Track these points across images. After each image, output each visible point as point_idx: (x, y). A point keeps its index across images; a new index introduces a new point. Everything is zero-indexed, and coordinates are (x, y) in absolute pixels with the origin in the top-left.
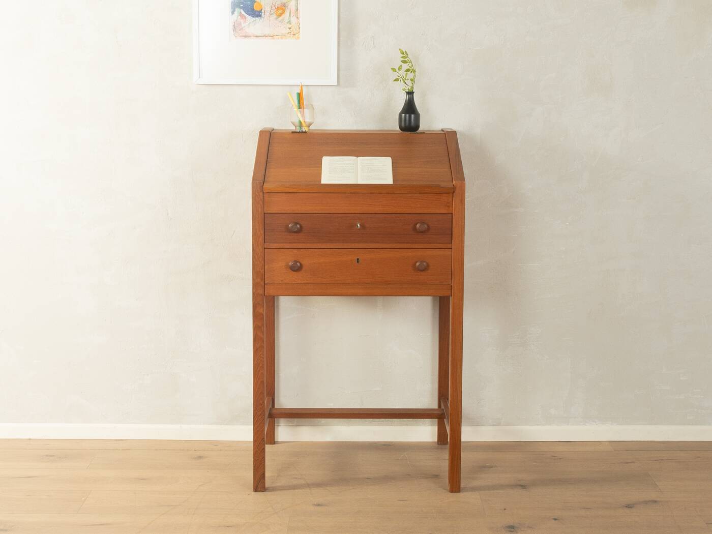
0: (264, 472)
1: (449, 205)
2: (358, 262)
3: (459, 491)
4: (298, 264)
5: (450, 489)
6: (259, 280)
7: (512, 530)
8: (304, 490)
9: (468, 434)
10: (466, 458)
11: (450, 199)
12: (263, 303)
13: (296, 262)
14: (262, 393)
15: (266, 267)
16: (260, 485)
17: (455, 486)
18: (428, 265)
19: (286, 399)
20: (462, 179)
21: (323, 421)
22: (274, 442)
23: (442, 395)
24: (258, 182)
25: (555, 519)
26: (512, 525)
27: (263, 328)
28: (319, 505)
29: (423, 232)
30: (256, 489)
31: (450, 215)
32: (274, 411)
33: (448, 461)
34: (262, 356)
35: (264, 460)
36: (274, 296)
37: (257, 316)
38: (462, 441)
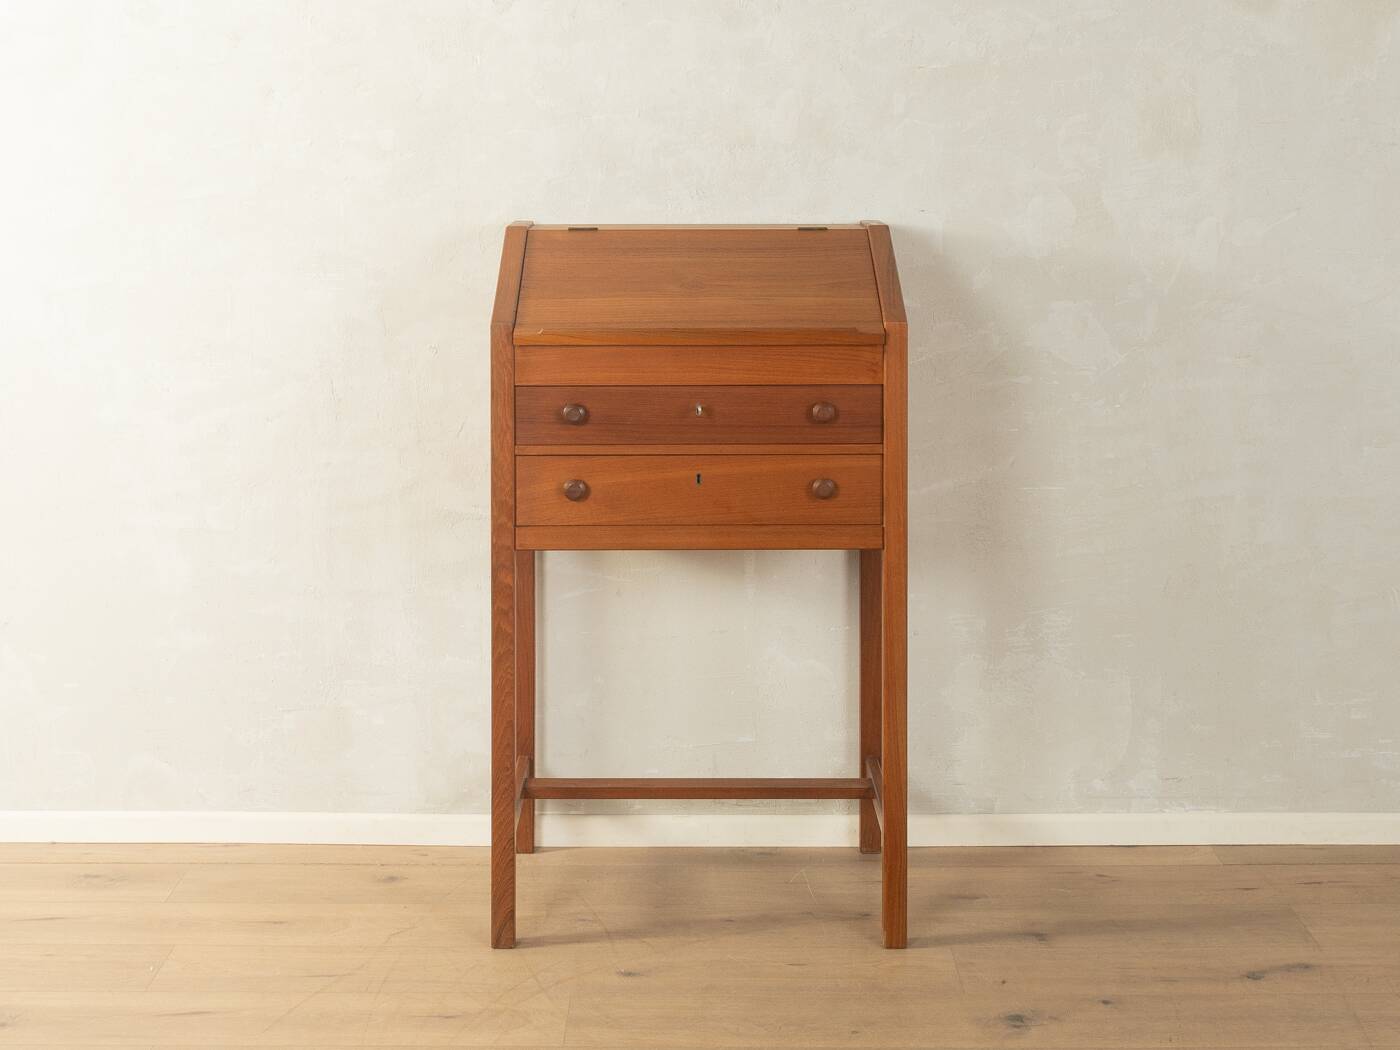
0: (513, 906)
1: (876, 368)
2: (698, 481)
3: (905, 948)
4: (581, 486)
5: (887, 942)
6: (504, 519)
7: (1018, 1023)
8: (599, 944)
9: (921, 832)
10: (917, 878)
11: (879, 357)
12: (513, 565)
13: (577, 482)
14: (510, 746)
15: (518, 492)
16: (504, 935)
17: (896, 936)
18: (836, 486)
19: (557, 759)
20: (901, 316)
21: (638, 804)
22: (533, 847)
23: (870, 751)
24: (502, 324)
25: (1105, 1002)
26: (1019, 1013)
27: (511, 614)
28: (629, 974)
29: (825, 422)
30: (497, 944)
31: (880, 388)
32: (533, 785)
33: (880, 886)
34: (509, 670)
35: (514, 883)
36: (534, 551)
37: (499, 591)
38: (909, 845)
